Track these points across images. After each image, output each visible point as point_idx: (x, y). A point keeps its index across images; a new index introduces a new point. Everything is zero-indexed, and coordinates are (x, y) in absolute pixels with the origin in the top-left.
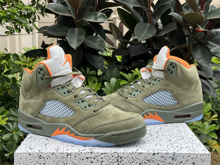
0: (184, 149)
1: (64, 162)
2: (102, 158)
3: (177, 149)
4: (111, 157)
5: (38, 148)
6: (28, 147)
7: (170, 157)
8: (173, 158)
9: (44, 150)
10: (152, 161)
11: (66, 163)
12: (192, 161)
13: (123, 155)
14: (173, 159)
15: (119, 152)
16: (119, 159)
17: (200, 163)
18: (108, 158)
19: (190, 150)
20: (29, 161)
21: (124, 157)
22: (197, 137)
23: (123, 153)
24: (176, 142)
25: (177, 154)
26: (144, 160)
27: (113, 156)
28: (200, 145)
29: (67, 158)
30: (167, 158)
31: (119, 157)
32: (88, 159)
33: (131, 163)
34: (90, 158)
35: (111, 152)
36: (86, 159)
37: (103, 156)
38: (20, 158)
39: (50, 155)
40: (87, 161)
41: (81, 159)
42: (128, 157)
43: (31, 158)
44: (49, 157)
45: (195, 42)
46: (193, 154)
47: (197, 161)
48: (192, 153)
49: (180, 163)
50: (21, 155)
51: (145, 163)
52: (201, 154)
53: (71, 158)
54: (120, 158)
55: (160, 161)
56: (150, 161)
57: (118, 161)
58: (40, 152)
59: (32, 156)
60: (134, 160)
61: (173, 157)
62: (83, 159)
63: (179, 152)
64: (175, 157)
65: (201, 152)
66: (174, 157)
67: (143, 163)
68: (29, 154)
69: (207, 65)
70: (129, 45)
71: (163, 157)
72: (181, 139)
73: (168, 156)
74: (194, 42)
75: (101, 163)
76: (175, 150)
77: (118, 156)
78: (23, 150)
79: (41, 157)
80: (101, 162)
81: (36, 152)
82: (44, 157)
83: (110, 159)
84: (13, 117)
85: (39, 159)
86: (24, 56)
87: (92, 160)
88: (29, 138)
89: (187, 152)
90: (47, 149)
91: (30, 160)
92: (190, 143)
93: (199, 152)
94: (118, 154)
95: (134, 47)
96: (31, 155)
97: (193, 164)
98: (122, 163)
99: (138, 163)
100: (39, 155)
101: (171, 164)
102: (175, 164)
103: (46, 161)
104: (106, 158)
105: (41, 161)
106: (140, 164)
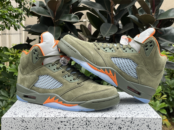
0: (140, 114)
1: (42, 125)
2: (73, 122)
4: (81, 121)
5: (21, 114)
6: (13, 113)
7: (129, 121)
8: (132, 122)
9: (26, 115)
10: (114, 124)
11: (44, 126)
12: (147, 124)
13: (91, 120)
14: (131, 123)
15: (88, 117)
16: (88, 123)
17: (153, 125)
18: (78, 122)
19: (145, 115)
20: (14, 124)
21: (91, 121)
22: (150, 106)
23: (91, 118)
24: (134, 110)
25: (134, 118)
26: (108, 123)
27: (82, 120)
28: (153, 112)
29: (45, 121)
30: (126, 122)
31: (88, 121)
33: (97, 125)
34: (64, 121)
35: (81, 117)
36: (61, 122)
37: (74, 120)
38: (6, 122)
39: (31, 119)
40: (61, 124)
41: (57, 123)
42: (95, 121)
43: (16, 122)
44: (31, 121)
46: (148, 118)
47: (151, 124)
48: (146, 117)
49: (137, 126)
50: (7, 119)
51: (109, 126)
52: (154, 119)
53: (48, 122)
54: (89, 121)
55: (121, 124)
56: (113, 124)
57: (86, 124)
58: (22, 117)
59: (16, 120)
60: (100, 124)
61: (131, 121)
63: (136, 117)
64: (133, 121)
65: (154, 117)
66: (132, 121)
67: (107, 126)
68: (14, 119)
70: (96, 41)
71: (123, 121)
72: (137, 107)
73: (128, 120)
75: (73, 126)
76: (133, 115)
77: (87, 120)
78: (9, 116)
79: (23, 121)
80: (73, 125)
81: (19, 117)
82: (26, 121)
83: (80, 123)
84: (3, 97)
85: (22, 123)
86: (12, 49)
87: (66, 123)
89: (143, 117)
90: (28, 115)
91: (15, 123)
92: (145, 111)
93: (152, 117)
94: (87, 118)
96: (15, 119)
97: (147, 127)
98: (90, 126)
99: (103, 126)
100: (22, 119)
101: (130, 127)
102: (133, 127)
103: (27, 124)
104: (77, 121)
105: (24, 124)
106: (105, 126)
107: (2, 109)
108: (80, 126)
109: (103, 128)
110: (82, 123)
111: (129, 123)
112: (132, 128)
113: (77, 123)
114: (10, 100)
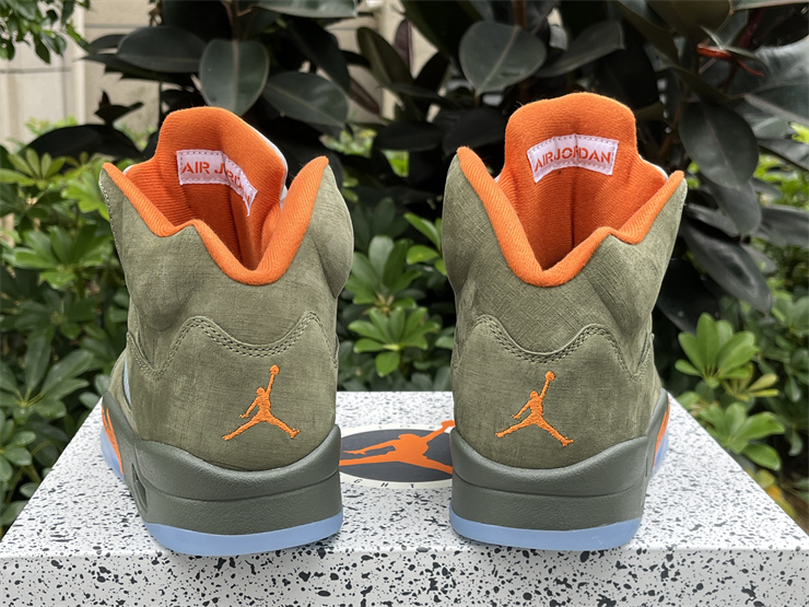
0: (707, 530)
1: (203, 595)
2: (365, 576)
3: (678, 530)
4: (407, 571)
5: (92, 535)
6: (47, 532)
7: (652, 568)
8: (666, 570)
9: (117, 542)
10: (576, 584)
11: (215, 600)
12: (744, 581)
13: (457, 562)
14: (664, 575)
15: (440, 548)
16: (440, 580)
18: (392, 576)
19: (733, 534)
20: (53, 591)
21: (459, 569)
23: (457, 553)
24: (670, 502)
25: (681, 551)
26: (543, 580)
27: (412, 567)
28: (771, 514)
29: (217, 575)
30: (640, 573)
31: (440, 570)
32: (306, 580)
33: (488, 592)
34: (316, 574)
35: (404, 548)
36: (301, 580)
37: (369, 566)
38: (13, 582)
39: (146, 565)
40: (303, 589)
41: (279, 580)
42: (476, 569)
43: (62, 580)
44: (142, 576)
45: (694, 98)
46: (749, 551)
47: (763, 579)
48: (742, 547)
49: (695, 591)
50: (17, 566)
51: (550, 593)
52: (781, 554)
53: (233, 576)
54: (445, 572)
55: (609, 582)
56: (569, 586)
57: (433, 586)
58: (99, 553)
59: (66, 572)
60: (503, 583)
61: (663, 566)
62: (284, 581)
63: (689, 544)
64: (672, 566)
65: (780, 545)
66: (668, 565)
67: (538, 593)
68: (54, 563)
69: (738, 188)
71: (624, 567)
72: (687, 486)
73: (646, 561)
74: (689, 95)
75: (361, 598)
76: (674, 534)
77: (436, 565)
78: (28, 547)
79: (105, 575)
80: (364, 593)
81: (81, 553)
82: (116, 576)
83: (400, 579)
85: (98, 584)
86: (30, 154)
87: (325, 583)
88: (54, 490)
89: (724, 546)
90: (129, 541)
91: (59, 586)
92: (730, 507)
93: (771, 543)
94: (434, 556)
95: (457, 117)
96: (60, 567)
97: (747, 596)
98: (453, 594)
99: (519, 594)
100: (94, 564)
101: (658, 597)
102: (672, 595)
103: (126, 592)
104: (384, 573)
105: (107, 590)
106: (527, 596)
108: (401, 598)
109: (518, 603)
110: (411, 583)
111: (650, 580)
112: (666, 600)
113: (386, 578)
114: (26, 408)
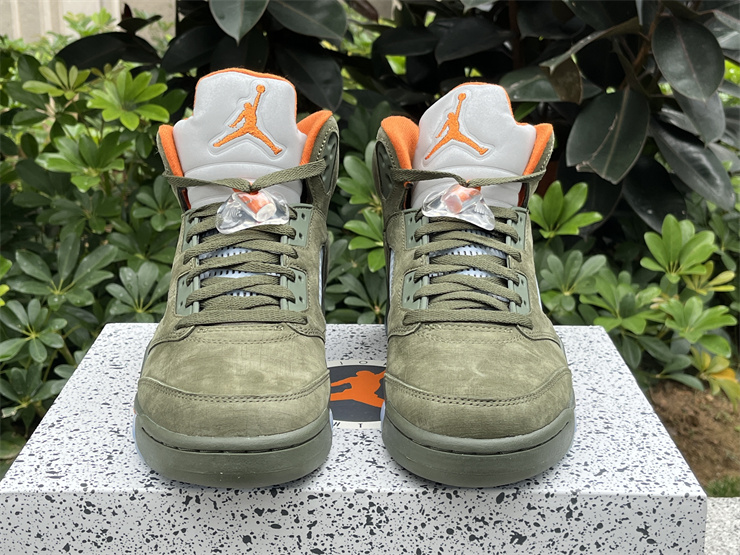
0: (609, 475)
1: (174, 526)
2: (311, 512)
3: (584, 475)
4: (346, 509)
5: (81, 472)
6: (44, 468)
7: (558, 509)
8: (571, 511)
9: (101, 480)
10: (493, 522)
11: (184, 530)
12: (639, 522)
13: (390, 502)
14: (569, 515)
15: (375, 490)
16: (375, 517)
17: (666, 528)
18: (334, 513)
19: (632, 479)
20: (47, 521)
21: (391, 508)
22: (658, 420)
23: (390, 494)
25: (584, 496)
26: (463, 518)
27: (351, 506)
28: (670, 459)
29: (185, 510)
30: (547, 513)
31: (375, 508)
32: (260, 515)
33: (416, 528)
34: (269, 510)
35: (344, 489)
36: (256, 515)
37: (315, 504)
38: (14, 513)
39: (125, 500)
40: (258, 522)
41: (238, 515)
42: (406, 508)
43: (55, 512)
44: (121, 510)
45: (666, 14)
46: (643, 497)
47: (655, 520)
48: (638, 493)
50: (17, 500)
51: (469, 529)
52: (672, 499)
53: (198, 511)
54: (379, 510)
55: (521, 521)
56: (486, 523)
57: (369, 522)
58: (85, 490)
59: (58, 505)
60: (429, 520)
61: (568, 508)
62: (242, 515)
63: (591, 489)
64: (576, 508)
65: (671, 491)
66: (572, 507)
67: (459, 529)
68: (48, 498)
69: (704, 100)
70: (430, 17)
71: (534, 508)
72: (601, 428)
73: (553, 503)
74: (662, 11)
75: (308, 530)
76: (580, 480)
77: (372, 504)
78: (26, 484)
79: (90, 508)
80: (310, 526)
81: (70, 489)
82: (100, 509)
83: (340, 515)
84: (28, 283)
85: (85, 515)
86: (59, 65)
87: (277, 517)
89: (622, 491)
90: (112, 478)
91: (52, 517)
92: (635, 449)
93: (664, 489)
94: (370, 497)
95: (452, 25)
96: (53, 501)
97: (641, 534)
98: (386, 529)
99: (443, 530)
100: (82, 499)
101: (563, 534)
102: (575, 533)
103: (108, 523)
104: (327, 510)
105: (92, 521)
106: (450, 531)
107: (27, 336)
108: (342, 531)
109: (442, 537)
110: (350, 519)
111: (558, 519)
112: (570, 537)
113: (329, 515)
114: (60, 296)
